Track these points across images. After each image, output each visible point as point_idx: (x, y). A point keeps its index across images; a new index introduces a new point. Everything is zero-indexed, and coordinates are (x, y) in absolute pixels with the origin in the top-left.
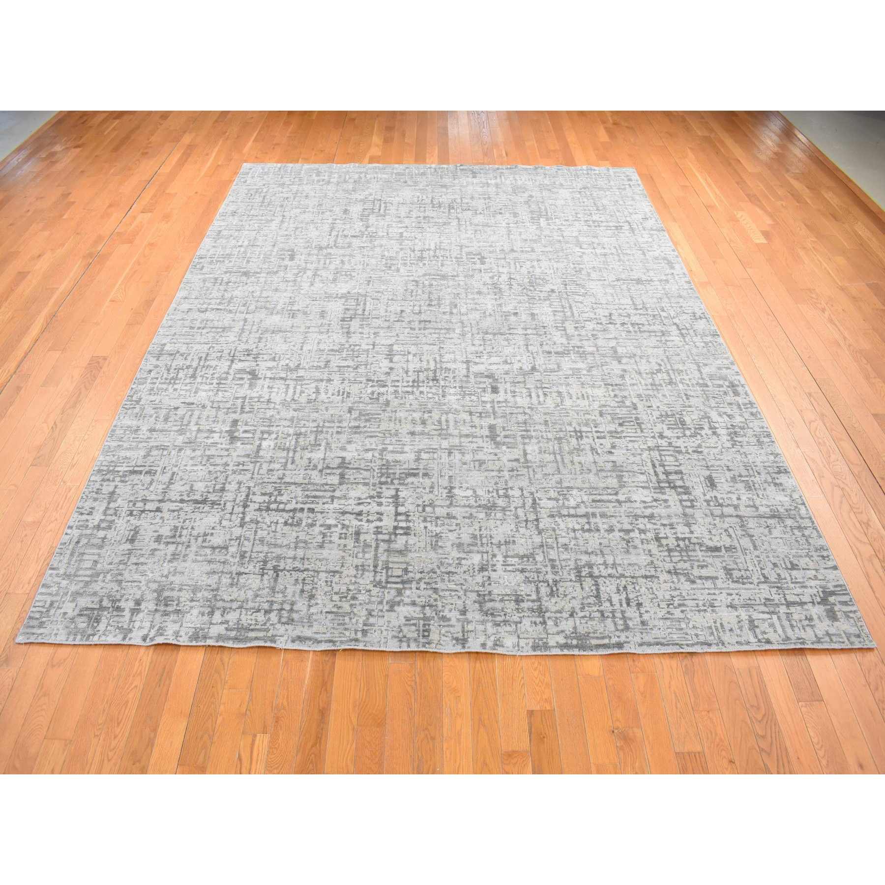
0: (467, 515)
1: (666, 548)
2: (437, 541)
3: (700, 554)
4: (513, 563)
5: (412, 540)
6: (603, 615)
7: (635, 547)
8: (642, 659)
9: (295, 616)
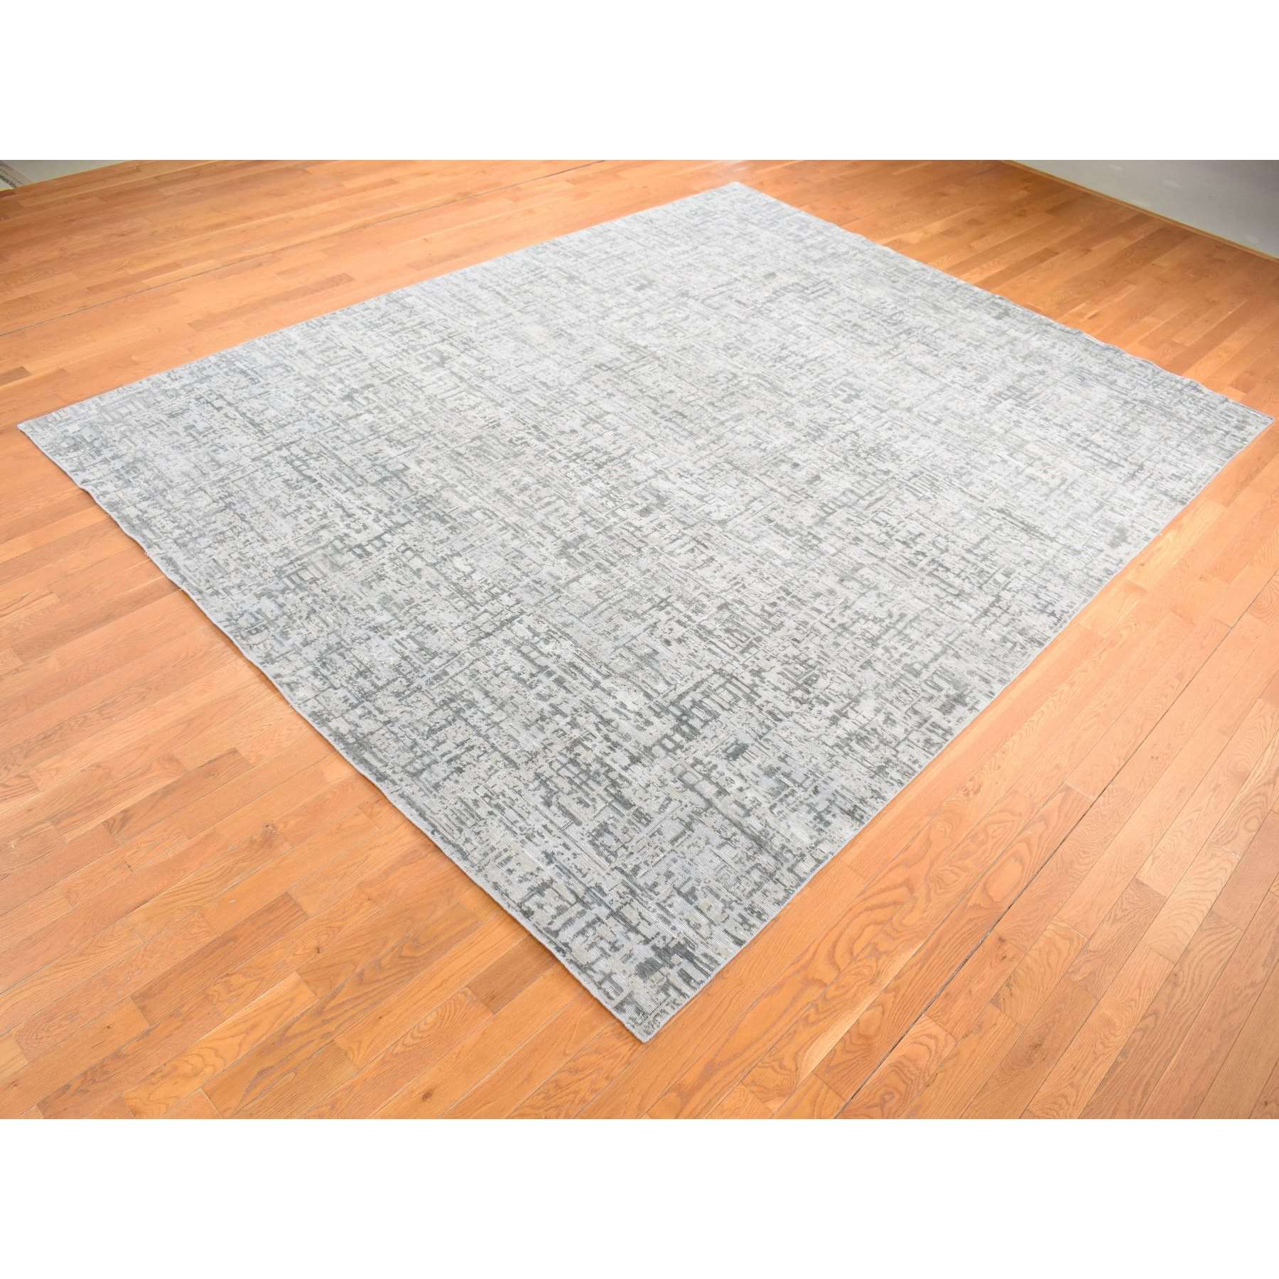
0: (434, 583)
1: (572, 756)
2: (374, 580)
3: (600, 790)
4: (408, 646)
5: (357, 564)
6: (412, 748)
7: (542, 729)
8: (387, 808)
9: (191, 545)
